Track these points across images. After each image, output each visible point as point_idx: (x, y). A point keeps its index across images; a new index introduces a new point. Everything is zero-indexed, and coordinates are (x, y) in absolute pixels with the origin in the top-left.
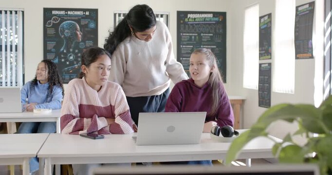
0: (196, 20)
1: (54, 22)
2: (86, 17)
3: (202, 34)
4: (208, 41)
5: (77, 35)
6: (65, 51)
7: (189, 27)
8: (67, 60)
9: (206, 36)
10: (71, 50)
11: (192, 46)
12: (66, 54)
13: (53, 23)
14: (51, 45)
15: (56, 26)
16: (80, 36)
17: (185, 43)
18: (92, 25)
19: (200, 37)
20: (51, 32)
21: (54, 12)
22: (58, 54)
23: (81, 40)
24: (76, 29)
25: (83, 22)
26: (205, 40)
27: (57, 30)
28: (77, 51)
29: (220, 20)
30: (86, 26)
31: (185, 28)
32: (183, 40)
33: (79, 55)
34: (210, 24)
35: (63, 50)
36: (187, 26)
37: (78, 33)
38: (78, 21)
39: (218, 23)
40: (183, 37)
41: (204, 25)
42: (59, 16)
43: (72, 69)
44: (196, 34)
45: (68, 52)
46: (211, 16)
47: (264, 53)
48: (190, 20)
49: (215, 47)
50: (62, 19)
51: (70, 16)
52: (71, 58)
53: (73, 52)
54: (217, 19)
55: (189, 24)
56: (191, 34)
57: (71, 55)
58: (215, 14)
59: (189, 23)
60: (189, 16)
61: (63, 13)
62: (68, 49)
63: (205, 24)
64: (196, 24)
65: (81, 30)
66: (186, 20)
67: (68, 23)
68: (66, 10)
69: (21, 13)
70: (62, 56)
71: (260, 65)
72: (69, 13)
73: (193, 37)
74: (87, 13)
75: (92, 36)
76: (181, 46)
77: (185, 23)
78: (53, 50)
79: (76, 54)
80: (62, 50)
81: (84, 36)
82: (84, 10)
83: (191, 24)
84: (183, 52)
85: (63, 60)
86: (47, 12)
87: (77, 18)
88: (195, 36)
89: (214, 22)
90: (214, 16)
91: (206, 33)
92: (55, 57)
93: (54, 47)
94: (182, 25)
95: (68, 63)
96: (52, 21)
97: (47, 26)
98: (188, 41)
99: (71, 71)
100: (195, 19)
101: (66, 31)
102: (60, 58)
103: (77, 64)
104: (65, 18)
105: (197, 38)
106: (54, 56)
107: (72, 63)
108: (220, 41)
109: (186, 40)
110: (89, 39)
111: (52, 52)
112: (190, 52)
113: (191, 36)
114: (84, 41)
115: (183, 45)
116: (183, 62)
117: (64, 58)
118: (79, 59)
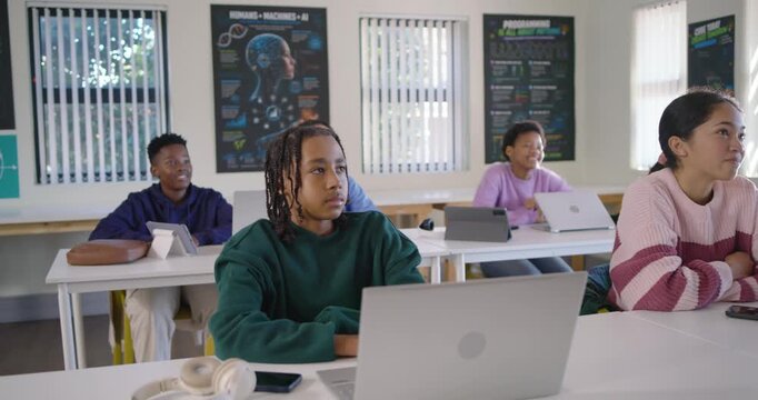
0: (520, 33)
1: (235, 36)
2: (299, 26)
3: (530, 63)
4: (542, 76)
5: (283, 64)
6: (260, 101)
7: (506, 49)
8: (264, 119)
9: (539, 65)
10: (273, 98)
11: (511, 87)
12: (261, 108)
13: (233, 39)
14: (230, 88)
15: (239, 46)
16: (291, 67)
17: (499, 80)
18: (315, 44)
19: (527, 68)
20: (229, 58)
21: (233, 15)
22: (246, 107)
23: (292, 75)
24: (283, 52)
25: (297, 37)
26: (537, 74)
27: (241, 54)
28: (285, 100)
29: (564, 33)
30: (304, 44)
31: (498, 51)
32: (495, 73)
33: (290, 108)
34: (545, 42)
35: (256, 100)
36: (502, 45)
37: (287, 60)
38: (287, 35)
39: (559, 37)
40: (495, 68)
41: (530, 46)
42: (245, 22)
44: (520, 63)
45: (267, 102)
46: (546, 24)
48: (508, 33)
49: (554, 88)
50: (253, 28)
51: (269, 22)
52: (274, 115)
53: (278, 102)
54: (556, 31)
55: (504, 42)
56: (510, 63)
57: (272, 110)
58: (556, 21)
59: (507, 39)
60: (507, 24)
61: (252, 16)
62: (265, 94)
63: (536, 41)
64: (520, 42)
65: (292, 54)
66: (501, 33)
67: (263, 39)
68: (261, 9)
69: (159, 15)
70: (255, 111)
72: (267, 16)
73: (514, 69)
74: (305, 17)
75: (316, 67)
76: (492, 87)
77: (499, 40)
78: (235, 98)
79: (283, 107)
80: (253, 97)
81: (298, 67)
82: (299, 11)
83: (511, 42)
84: (496, 99)
85: (256, 120)
86: (219, 15)
87: (283, 28)
88: (517, 66)
89: (552, 38)
90: (552, 26)
91: (537, 60)
92: (240, 114)
93: (236, 92)
94: (493, 44)
95: (267, 126)
96: (229, 34)
97: (220, 45)
98: (504, 75)
100: (517, 30)
101: (262, 56)
102: (250, 116)
103: (286, 127)
104: (258, 28)
105: (522, 69)
106: (237, 112)
107: (275, 126)
108: (563, 76)
109: (501, 73)
110: (310, 74)
111: (232, 104)
112: (507, 98)
113: (510, 67)
114: (299, 77)
115: (495, 85)
116: (496, 120)
117: (259, 116)
118: (291, 118)
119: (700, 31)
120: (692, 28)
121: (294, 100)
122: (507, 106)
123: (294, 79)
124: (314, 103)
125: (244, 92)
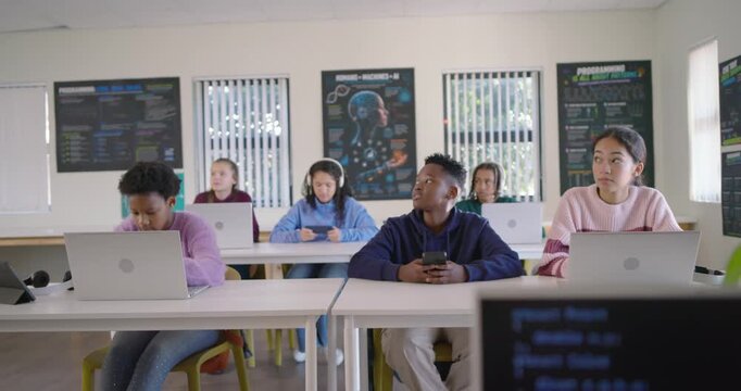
0: (594, 78)
1: (341, 95)
2: (392, 83)
3: (605, 104)
4: (617, 116)
5: (378, 114)
6: (359, 144)
7: (580, 93)
8: (363, 159)
9: (613, 107)
10: (370, 142)
11: (586, 127)
12: (360, 150)
13: (339, 98)
14: (336, 135)
15: (342, 102)
16: (384, 117)
17: (573, 121)
18: (405, 97)
19: (602, 110)
20: (335, 111)
21: (339, 78)
22: (348, 150)
23: (385, 123)
24: (378, 105)
25: (389, 93)
26: (612, 114)
27: (345, 109)
28: (379, 143)
29: (640, 75)
30: (395, 98)
31: (572, 94)
32: (569, 115)
33: (384, 150)
34: (619, 85)
35: (356, 144)
36: (576, 90)
37: (382, 111)
38: (381, 91)
39: (634, 81)
40: (569, 110)
41: (609, 87)
42: (348, 84)
43: (373, 174)
44: (594, 105)
45: (365, 145)
46: (621, 68)
47: (732, 133)
48: (582, 79)
50: (353, 88)
51: (367, 82)
52: (371, 155)
53: (374, 145)
54: (632, 74)
55: (579, 87)
56: (584, 105)
57: (369, 152)
58: (630, 65)
59: (580, 84)
60: (580, 71)
61: (353, 78)
62: (364, 139)
63: (611, 85)
64: (593, 86)
65: (386, 107)
66: (575, 79)
67: (364, 95)
68: (360, 72)
69: (284, 82)
70: (355, 153)
71: (724, 156)
72: (365, 77)
73: (589, 110)
74: (396, 76)
75: (405, 116)
76: (567, 127)
77: (573, 85)
78: (340, 143)
79: (378, 149)
80: (354, 141)
81: (391, 116)
82: (391, 71)
83: (586, 87)
84: (570, 137)
85: (356, 160)
86: (328, 78)
87: (377, 86)
88: (592, 109)
89: (628, 81)
90: (627, 70)
91: (612, 101)
93: (342, 138)
94: (567, 90)
95: (365, 165)
96: (336, 93)
97: (328, 102)
98: (579, 117)
99: (371, 179)
100: (591, 76)
101: (361, 109)
102: (352, 157)
103: (381, 165)
104: (359, 87)
105: (596, 111)
106: (341, 153)
107: (371, 165)
108: (640, 115)
109: (576, 115)
110: (400, 122)
111: (338, 147)
112: (582, 137)
113: (584, 109)
114: (390, 125)
115: (570, 125)
116: (570, 157)
117: (358, 156)
118: (384, 157)
119: (726, 69)
120: (722, 66)
121: (387, 143)
122: (581, 144)
123: (388, 126)
124: (404, 145)
125: (346, 138)
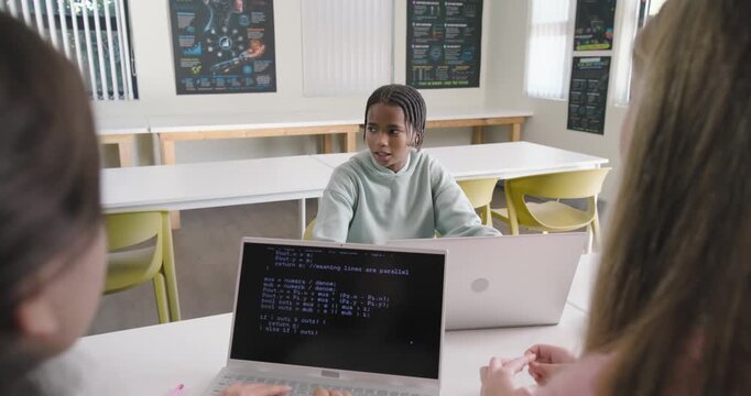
3: (446, 3)
4: (454, 15)
8: (217, 49)
9: (452, 6)
10: (225, 30)
11: (429, 25)
12: (214, 38)
14: (186, 20)
16: (240, 3)
17: (419, 18)
19: (443, 9)
22: (201, 37)
23: (241, 9)
26: (450, 13)
28: (235, 32)
32: (416, 12)
33: (240, 39)
35: (210, 31)
40: (416, 7)
43: (229, 65)
44: (437, 3)
45: (220, 33)
49: (465, 25)
52: (226, 44)
53: (229, 33)
56: (429, 3)
57: (224, 40)
62: (218, 26)
70: (209, 41)
73: (432, 8)
75: (263, 3)
76: (413, 24)
78: (191, 29)
79: (234, 38)
80: (207, 28)
81: (247, 2)
84: (416, 34)
85: (210, 49)
88: (435, 6)
91: (453, 1)
92: (196, 43)
93: (192, 24)
95: (220, 55)
98: (424, 14)
99: (227, 70)
102: (205, 45)
103: (237, 56)
105: (439, 9)
106: (193, 41)
107: (227, 55)
108: (472, 16)
109: (421, 12)
110: (257, 9)
111: (189, 34)
112: (425, 34)
113: (429, 6)
114: (247, 12)
115: (416, 22)
116: (416, 52)
117: (213, 45)
118: (241, 48)
121: (243, 31)
122: (425, 41)
123: (243, 13)
124: (261, 35)
125: (198, 22)
